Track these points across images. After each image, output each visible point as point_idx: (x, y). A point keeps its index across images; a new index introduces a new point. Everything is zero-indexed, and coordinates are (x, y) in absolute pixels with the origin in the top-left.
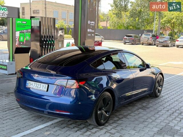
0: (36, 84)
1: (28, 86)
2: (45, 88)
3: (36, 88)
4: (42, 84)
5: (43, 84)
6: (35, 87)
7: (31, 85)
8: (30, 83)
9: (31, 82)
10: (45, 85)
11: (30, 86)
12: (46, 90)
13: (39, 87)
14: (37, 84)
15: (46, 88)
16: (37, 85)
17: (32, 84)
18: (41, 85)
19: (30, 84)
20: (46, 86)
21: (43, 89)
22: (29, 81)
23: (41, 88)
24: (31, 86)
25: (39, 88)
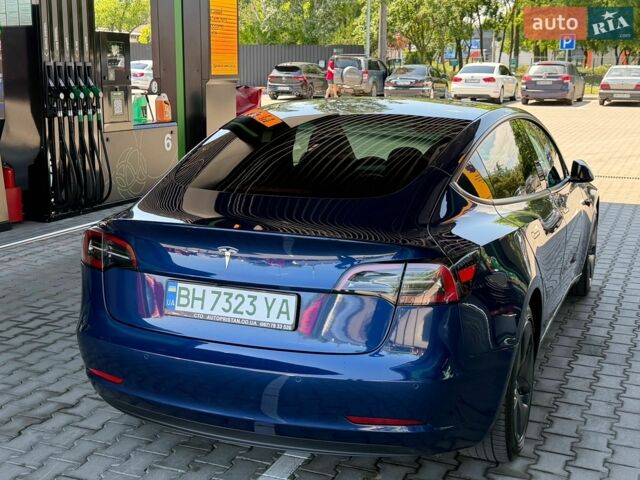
0: (224, 298)
1: (177, 308)
2: (280, 312)
3: (231, 314)
4: (261, 295)
5: (271, 296)
6: (218, 312)
7: (198, 303)
8: (184, 293)
9: (190, 286)
10: (280, 298)
11: (188, 309)
12: (292, 321)
13: (246, 307)
14: (231, 295)
15: (287, 313)
16: (235, 303)
17: (202, 300)
18: (255, 298)
19: (187, 297)
20: (284, 301)
21: (273, 319)
22: (180, 285)
23: (260, 316)
24: (197, 309)
25: (245, 316)
